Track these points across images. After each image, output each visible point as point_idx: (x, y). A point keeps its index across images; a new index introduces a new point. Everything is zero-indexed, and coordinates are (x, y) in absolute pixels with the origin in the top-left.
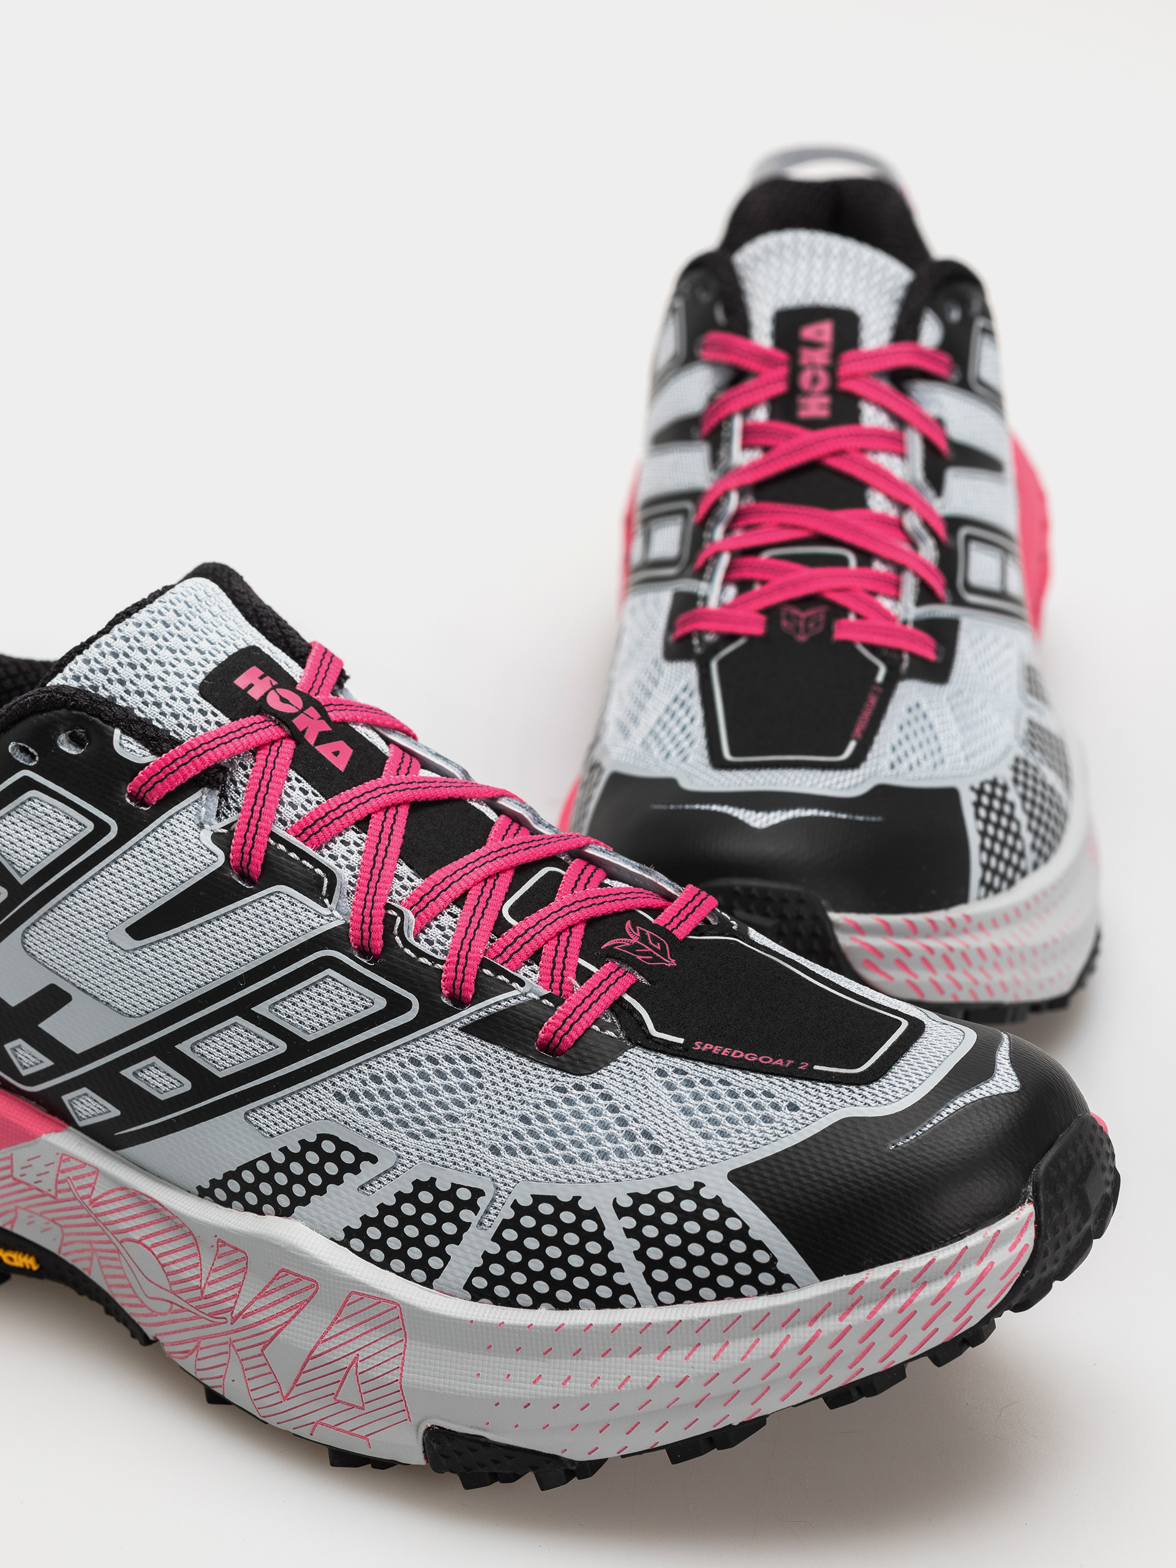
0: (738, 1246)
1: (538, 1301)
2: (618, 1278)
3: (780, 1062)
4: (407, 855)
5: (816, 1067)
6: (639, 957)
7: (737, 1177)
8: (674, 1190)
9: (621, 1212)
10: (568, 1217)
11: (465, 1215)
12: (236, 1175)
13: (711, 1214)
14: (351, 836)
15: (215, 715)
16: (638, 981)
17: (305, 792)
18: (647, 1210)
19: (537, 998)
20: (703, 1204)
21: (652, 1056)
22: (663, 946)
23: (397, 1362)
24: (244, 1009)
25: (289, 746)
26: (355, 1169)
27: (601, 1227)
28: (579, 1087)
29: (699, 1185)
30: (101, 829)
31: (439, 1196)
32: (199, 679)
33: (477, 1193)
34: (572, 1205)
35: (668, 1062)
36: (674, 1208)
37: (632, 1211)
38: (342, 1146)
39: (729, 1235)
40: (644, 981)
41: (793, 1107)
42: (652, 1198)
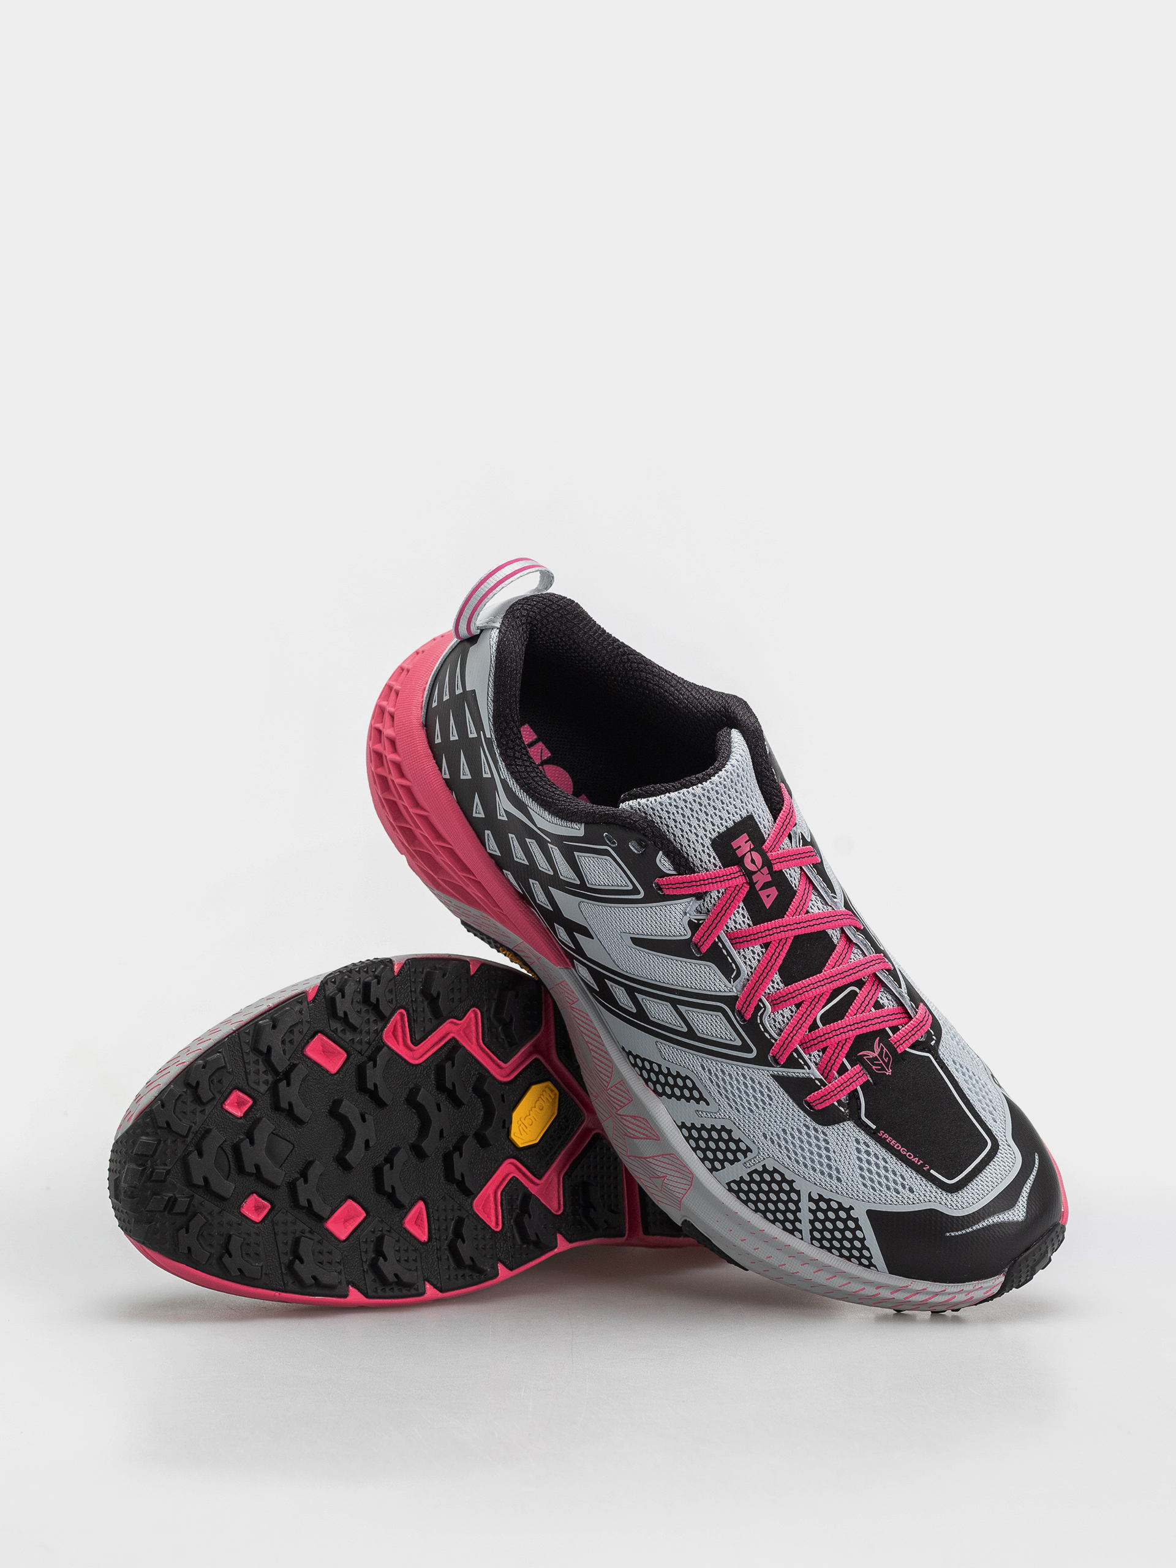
0: (857, 1244)
1: (757, 1210)
2: (797, 1224)
3: (916, 1160)
4: (782, 972)
5: (932, 1171)
6: (874, 1067)
7: (870, 1213)
8: (839, 1204)
9: (811, 1199)
10: (786, 1187)
11: (740, 1155)
12: (643, 1060)
13: (851, 1224)
14: (758, 949)
15: (715, 859)
16: (868, 1080)
17: (744, 917)
18: (823, 1205)
19: (813, 1078)
20: (850, 1217)
21: (857, 1129)
22: (889, 1060)
23: (683, 1192)
24: (674, 1003)
25: (747, 888)
26: (698, 1101)
27: (799, 1200)
28: (816, 1130)
29: (851, 1208)
30: (635, 891)
31: (731, 1139)
32: (715, 835)
33: (749, 1150)
34: (791, 1183)
35: (863, 1137)
36: (836, 1212)
37: (816, 1202)
38: (695, 1087)
39: (855, 1238)
40: (871, 1081)
41: (911, 1190)
42: (828, 1201)
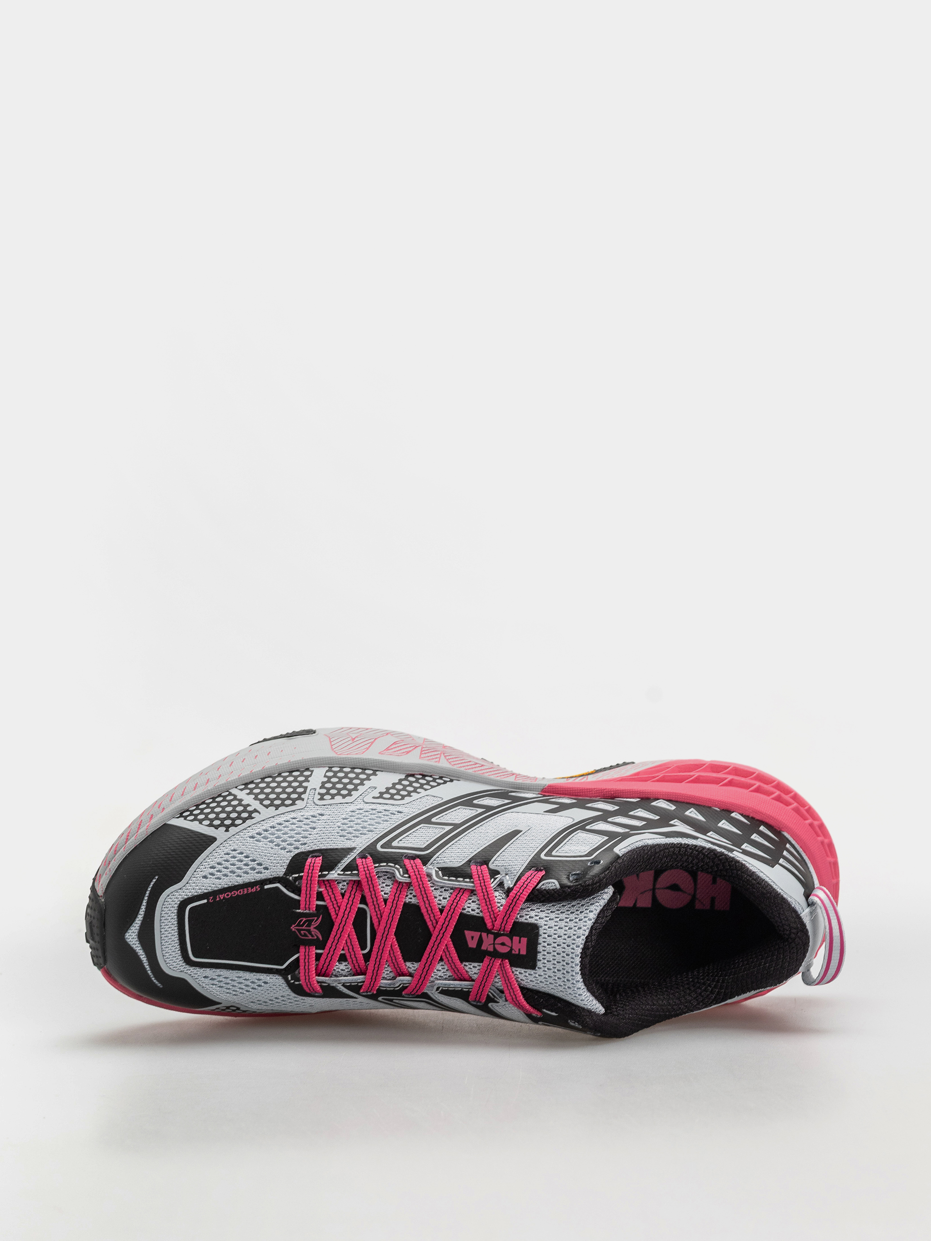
0: (201, 817)
2: (248, 791)
3: (222, 897)
4: (416, 908)
5: (205, 901)
6: (304, 919)
7: (213, 840)
8: (236, 826)
9: (255, 811)
10: (277, 802)
11: (324, 791)
13: (217, 823)
14: (444, 902)
15: (526, 919)
16: (299, 909)
17: (473, 910)
18: (245, 815)
20: (222, 825)
21: (275, 875)
22: (301, 934)
23: (333, 743)
24: (456, 826)
25: (489, 925)
26: (381, 794)
27: (261, 803)
28: (297, 848)
29: (227, 831)
30: (549, 854)
31: (338, 794)
32: (541, 931)
33: (322, 799)
34: (277, 807)
35: (266, 875)
36: (233, 820)
37: (251, 813)
38: (392, 798)
39: (206, 818)
40: (298, 911)
41: (205, 877)
42: (244, 820)
